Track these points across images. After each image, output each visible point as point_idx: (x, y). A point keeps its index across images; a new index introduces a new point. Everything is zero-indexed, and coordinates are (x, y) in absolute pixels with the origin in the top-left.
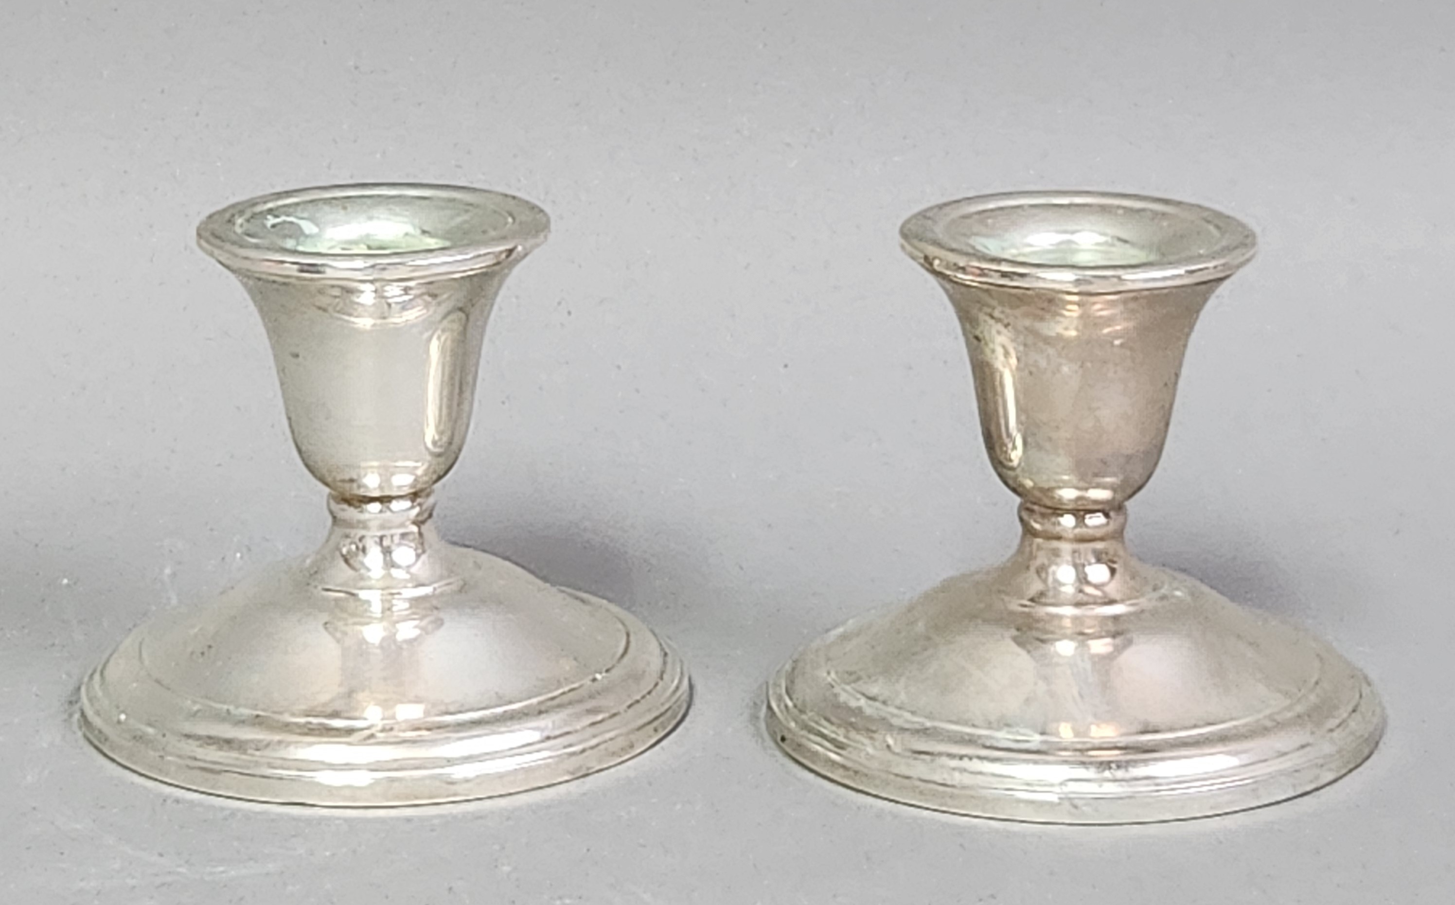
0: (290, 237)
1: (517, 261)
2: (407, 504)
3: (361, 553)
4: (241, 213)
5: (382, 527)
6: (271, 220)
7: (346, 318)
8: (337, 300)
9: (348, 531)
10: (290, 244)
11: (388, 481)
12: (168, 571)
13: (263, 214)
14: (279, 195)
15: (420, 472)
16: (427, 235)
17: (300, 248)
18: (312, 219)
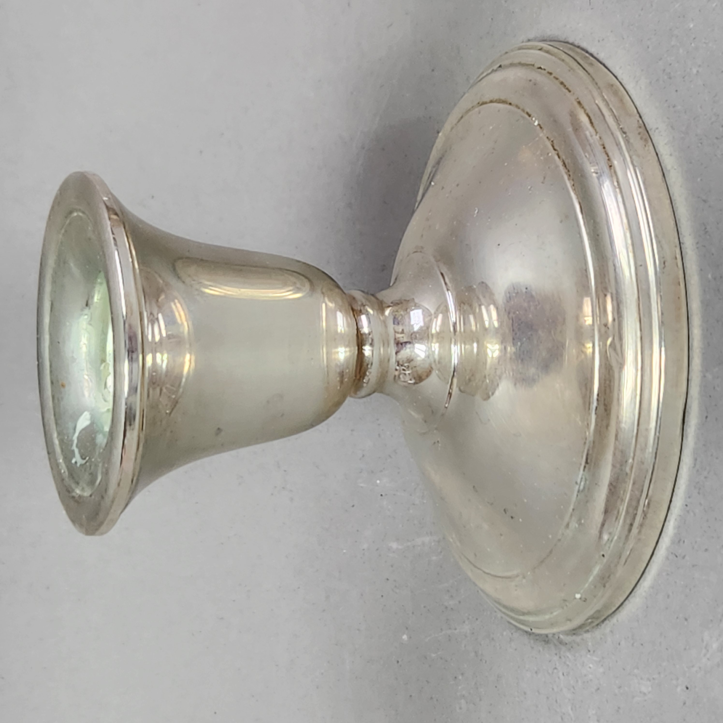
0: (94, 439)
1: (116, 201)
2: (363, 318)
3: (413, 364)
4: (69, 491)
5: (385, 343)
6: (77, 459)
7: (184, 380)
8: (164, 390)
9: (390, 378)
10: (101, 440)
11: (342, 336)
12: (394, 545)
13: (71, 468)
14: (50, 452)
15: (331, 305)
16: (90, 302)
17: (107, 429)
18: (75, 418)
